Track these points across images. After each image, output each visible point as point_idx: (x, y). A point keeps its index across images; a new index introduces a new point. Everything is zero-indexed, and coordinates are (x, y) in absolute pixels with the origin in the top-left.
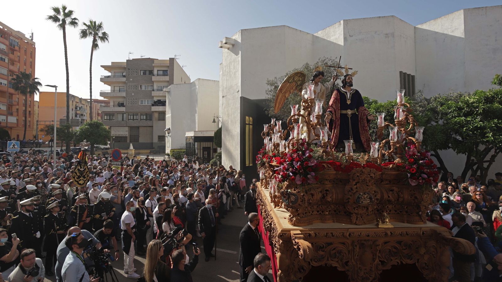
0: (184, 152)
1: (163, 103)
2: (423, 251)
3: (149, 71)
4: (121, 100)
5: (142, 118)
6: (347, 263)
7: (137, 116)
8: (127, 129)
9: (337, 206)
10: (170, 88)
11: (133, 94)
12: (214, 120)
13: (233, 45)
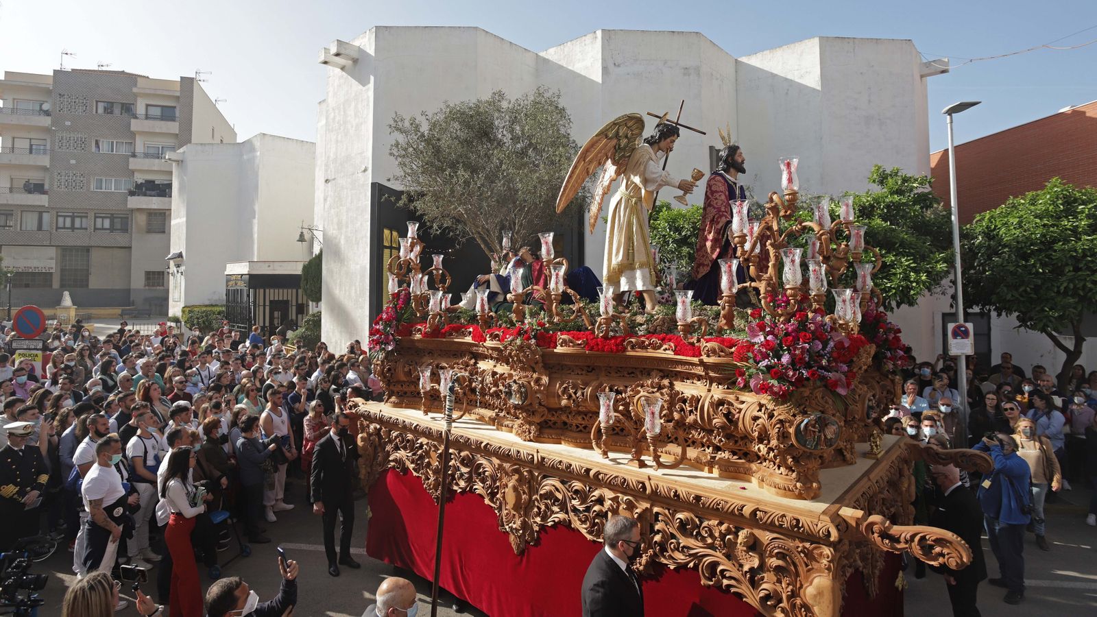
0: (219, 313)
1: (164, 190)
3: (122, 104)
4: (35, 177)
5: (99, 225)
7: (84, 220)
8: (52, 252)
10: (184, 152)
11: (73, 162)
12: (302, 235)
13: (355, 61)
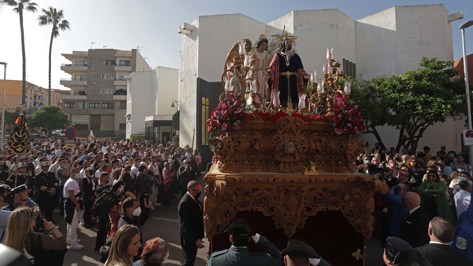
0: (144, 137)
1: (124, 93)
2: (347, 197)
3: (112, 60)
4: (82, 89)
5: (104, 107)
6: (272, 209)
7: (98, 105)
8: (88, 117)
9: (267, 156)
10: (131, 75)
11: (95, 83)
12: (173, 104)
13: (192, 31)
